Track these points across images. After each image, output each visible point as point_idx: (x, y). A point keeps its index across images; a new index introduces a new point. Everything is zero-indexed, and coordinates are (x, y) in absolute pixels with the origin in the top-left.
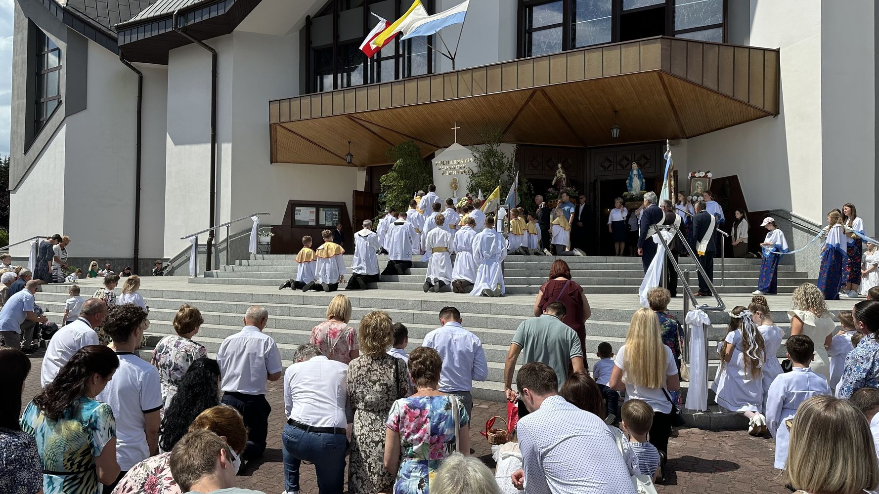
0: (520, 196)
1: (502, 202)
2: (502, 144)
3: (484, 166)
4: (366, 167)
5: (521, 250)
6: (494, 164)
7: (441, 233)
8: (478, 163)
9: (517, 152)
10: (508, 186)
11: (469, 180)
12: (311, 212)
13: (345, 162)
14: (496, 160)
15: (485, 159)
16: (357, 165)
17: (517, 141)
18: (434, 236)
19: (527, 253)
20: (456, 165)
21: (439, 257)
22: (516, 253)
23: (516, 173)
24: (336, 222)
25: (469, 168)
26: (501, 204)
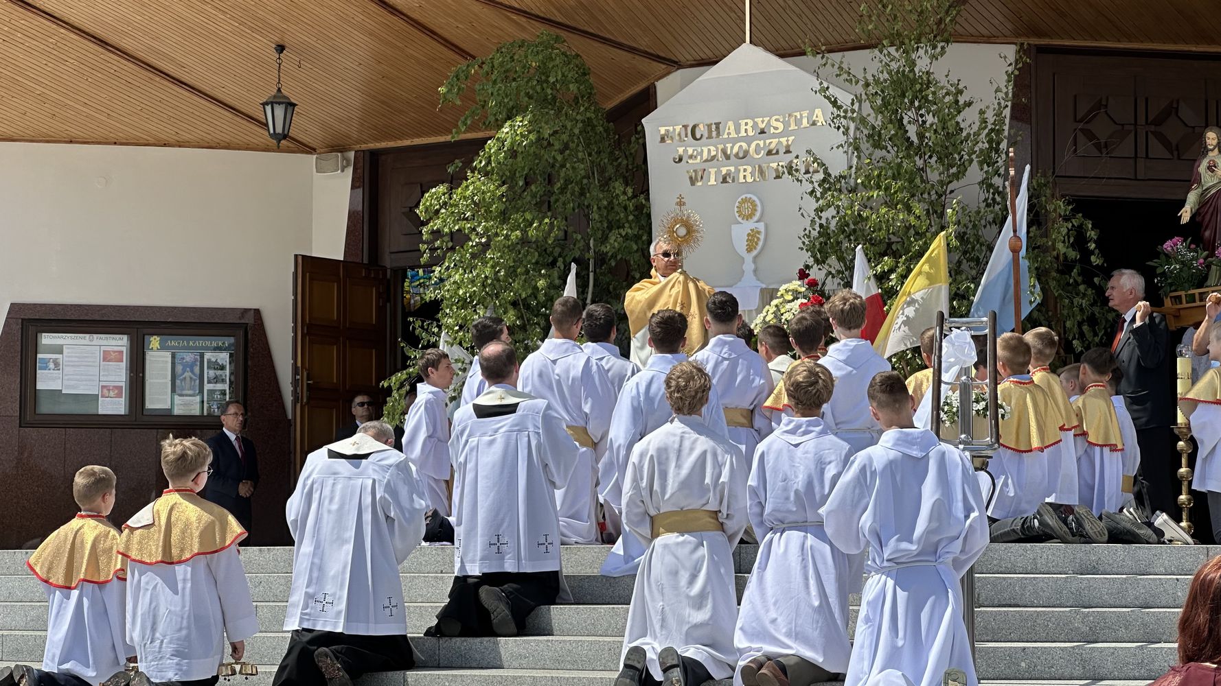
0: (1041, 275)
1: (960, 302)
2: (953, 48)
3: (877, 145)
4: (352, 155)
5: (1052, 520)
6: (921, 136)
7: (692, 449)
8: (847, 129)
9: (1022, 81)
10: (987, 233)
11: (811, 205)
12: (106, 357)
13: (261, 136)
14: (930, 119)
15: (879, 111)
16: (314, 144)
17: (1018, 35)
18: (661, 459)
19: (1081, 536)
20: (748, 140)
21: (683, 552)
22: (1029, 535)
23: (1020, 173)
24: (217, 396)
25: (809, 152)
26: (954, 313)
